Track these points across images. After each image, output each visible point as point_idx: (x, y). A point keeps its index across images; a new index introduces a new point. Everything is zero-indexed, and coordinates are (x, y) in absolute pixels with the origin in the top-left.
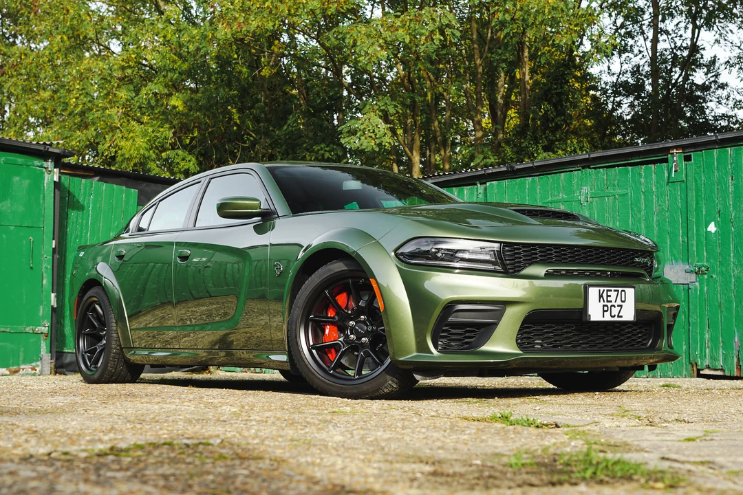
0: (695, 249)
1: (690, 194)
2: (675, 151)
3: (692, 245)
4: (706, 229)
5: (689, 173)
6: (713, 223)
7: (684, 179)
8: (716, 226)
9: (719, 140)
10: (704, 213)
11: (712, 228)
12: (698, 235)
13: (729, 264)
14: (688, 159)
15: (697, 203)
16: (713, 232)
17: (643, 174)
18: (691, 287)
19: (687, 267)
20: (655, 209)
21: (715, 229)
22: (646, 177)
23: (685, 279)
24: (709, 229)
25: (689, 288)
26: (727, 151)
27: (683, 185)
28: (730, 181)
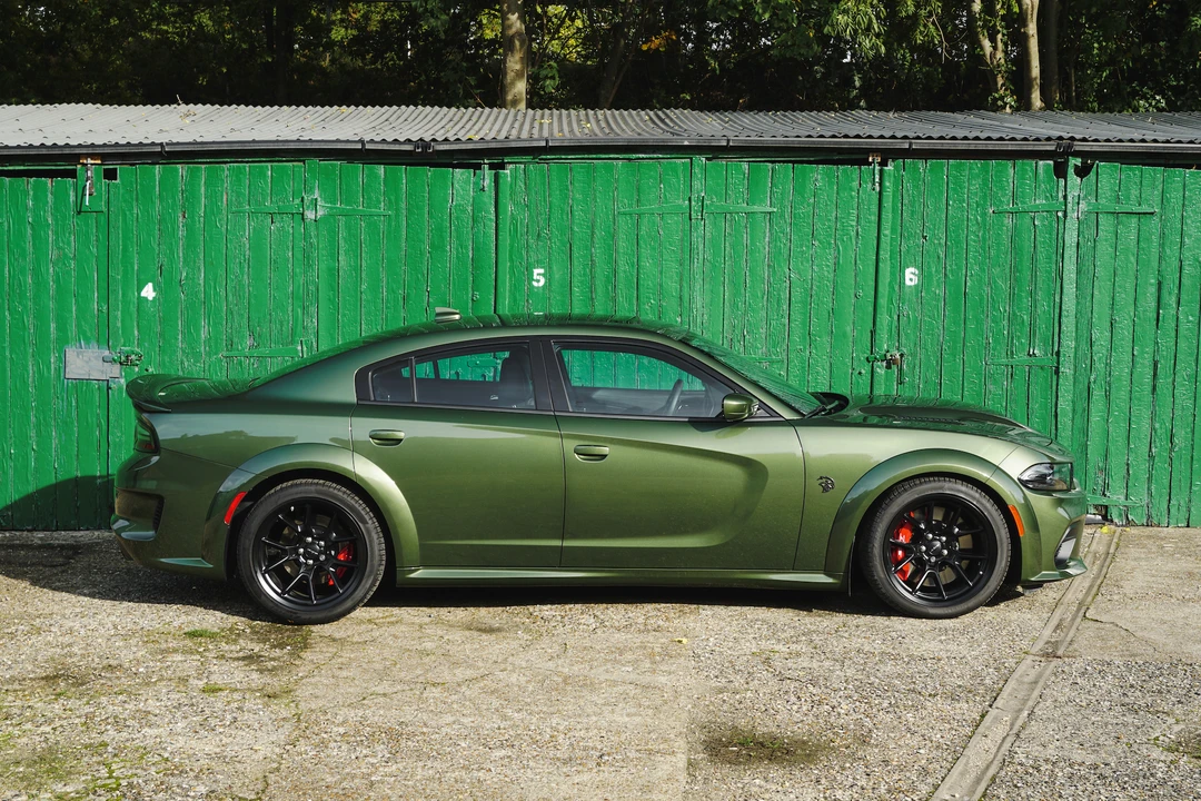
0: (119, 325)
1: (112, 236)
2: (90, 161)
3: (116, 317)
4: (139, 293)
5: (112, 198)
6: (150, 285)
7: (105, 210)
8: (155, 290)
9: (167, 152)
10: (136, 268)
11: (149, 292)
12: (126, 303)
13: (175, 351)
14: (110, 175)
15: (125, 250)
16: (150, 298)
17: (31, 193)
18: (112, 385)
19: (107, 353)
20: (53, 254)
21: (154, 294)
22: (35, 198)
23: (102, 372)
24: (143, 294)
25: (109, 388)
26: (177, 170)
27: (103, 219)
28: (181, 219)
